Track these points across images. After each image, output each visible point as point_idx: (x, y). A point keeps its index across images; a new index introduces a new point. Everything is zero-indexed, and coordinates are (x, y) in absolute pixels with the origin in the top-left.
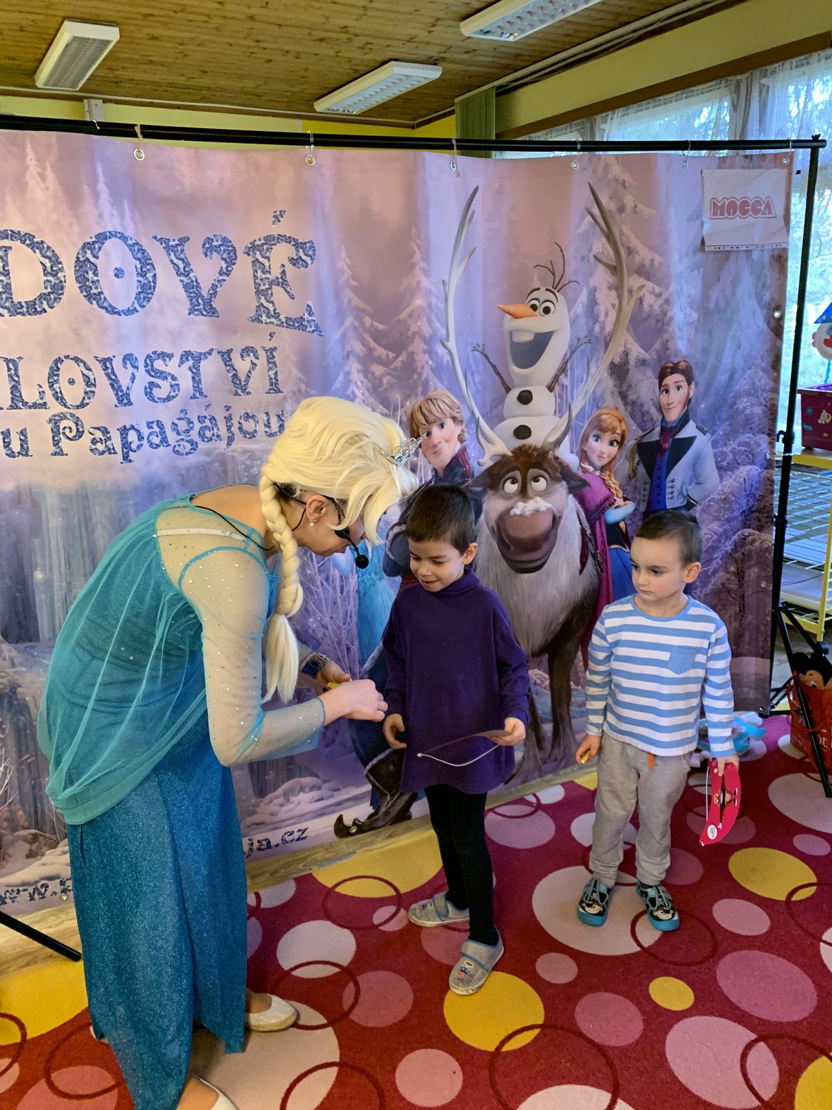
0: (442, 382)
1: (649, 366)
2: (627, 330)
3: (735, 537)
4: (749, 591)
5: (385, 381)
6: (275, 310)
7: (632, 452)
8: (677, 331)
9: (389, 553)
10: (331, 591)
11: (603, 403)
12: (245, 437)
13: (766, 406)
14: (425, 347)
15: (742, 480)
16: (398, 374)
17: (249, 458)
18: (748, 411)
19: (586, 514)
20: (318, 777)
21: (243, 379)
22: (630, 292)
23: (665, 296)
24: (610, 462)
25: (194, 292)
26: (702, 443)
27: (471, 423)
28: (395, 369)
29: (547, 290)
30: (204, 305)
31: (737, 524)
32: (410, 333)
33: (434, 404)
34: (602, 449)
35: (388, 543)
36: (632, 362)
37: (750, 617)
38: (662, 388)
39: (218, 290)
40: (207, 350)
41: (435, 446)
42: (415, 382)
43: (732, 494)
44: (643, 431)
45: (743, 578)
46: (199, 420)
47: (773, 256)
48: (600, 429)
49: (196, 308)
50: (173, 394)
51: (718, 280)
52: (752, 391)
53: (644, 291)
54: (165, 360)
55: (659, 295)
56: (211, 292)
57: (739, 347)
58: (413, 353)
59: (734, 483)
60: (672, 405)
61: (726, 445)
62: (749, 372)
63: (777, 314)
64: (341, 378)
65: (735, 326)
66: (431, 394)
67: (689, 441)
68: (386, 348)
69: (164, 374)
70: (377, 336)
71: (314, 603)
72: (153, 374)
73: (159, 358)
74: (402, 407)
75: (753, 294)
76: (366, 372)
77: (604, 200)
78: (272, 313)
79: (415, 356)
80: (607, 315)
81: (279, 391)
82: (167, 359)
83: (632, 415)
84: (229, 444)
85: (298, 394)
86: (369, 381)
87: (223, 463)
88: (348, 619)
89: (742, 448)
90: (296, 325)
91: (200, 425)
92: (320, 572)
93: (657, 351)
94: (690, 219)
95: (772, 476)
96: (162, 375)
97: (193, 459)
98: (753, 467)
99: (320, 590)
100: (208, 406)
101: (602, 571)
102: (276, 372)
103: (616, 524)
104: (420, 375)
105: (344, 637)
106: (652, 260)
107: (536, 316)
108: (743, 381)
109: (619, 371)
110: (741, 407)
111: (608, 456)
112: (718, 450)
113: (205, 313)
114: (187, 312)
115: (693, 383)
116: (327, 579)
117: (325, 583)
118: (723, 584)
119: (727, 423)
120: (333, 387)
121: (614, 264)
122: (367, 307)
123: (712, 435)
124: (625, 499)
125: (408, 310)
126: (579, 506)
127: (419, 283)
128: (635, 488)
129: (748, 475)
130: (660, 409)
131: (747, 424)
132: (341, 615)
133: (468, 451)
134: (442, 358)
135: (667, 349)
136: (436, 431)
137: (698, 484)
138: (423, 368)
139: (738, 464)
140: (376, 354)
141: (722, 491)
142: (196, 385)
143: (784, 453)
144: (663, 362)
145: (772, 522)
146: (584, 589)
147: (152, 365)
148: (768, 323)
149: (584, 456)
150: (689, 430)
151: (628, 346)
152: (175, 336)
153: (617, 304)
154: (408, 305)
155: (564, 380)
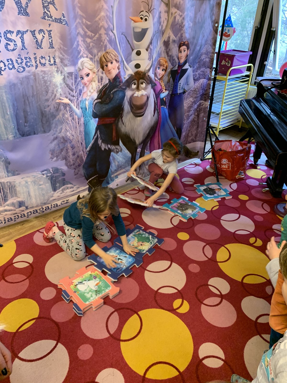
0: (112, 46)
1: (176, 43)
2: (170, 28)
3: (198, 103)
4: (200, 121)
5: (91, 44)
6: (50, 15)
7: (169, 74)
8: (186, 30)
9: (94, 110)
10: (75, 123)
11: (161, 55)
12: (42, 65)
13: (210, 58)
14: (105, 32)
15: (201, 84)
16: (95, 42)
17: (44, 74)
18: (204, 60)
19: (155, 95)
20: (72, 184)
21: (40, 43)
22: (172, 14)
23: (182, 17)
24: (162, 77)
25: (19, 5)
26: (190, 71)
27: (122, 62)
28: (94, 40)
29: (146, 12)
30: (24, 11)
31: (199, 99)
32: (100, 26)
33: (109, 54)
34: (160, 72)
35: (93, 106)
36: (171, 41)
37: (200, 129)
38: (179, 51)
39: (29, 4)
40: (26, 30)
41: (109, 71)
42: (102, 46)
43: (197, 88)
44: (173, 66)
45: (199, 117)
46: (25, 59)
47: (217, 3)
48: (160, 65)
49: (21, 12)
50: (15, 48)
51: (200, 11)
52: (206, 53)
53: (176, 14)
54: (11, 34)
55: (181, 16)
56: (26, 5)
57: (204, 36)
58: (101, 34)
59: (198, 85)
60: (182, 57)
61: (197, 71)
62: (206, 46)
63: (216, 25)
64: (76, 43)
65: (203, 29)
66: (108, 50)
67: (186, 70)
68: (91, 32)
69: (11, 40)
70: (88, 27)
71: (69, 127)
72: (7, 39)
73: (8, 33)
74: (97, 55)
75: (210, 17)
76: (84, 41)
78: (49, 16)
79: (102, 35)
80: (164, 22)
81: (53, 48)
82: (12, 33)
83: (170, 60)
84: (36, 68)
85: (60, 49)
86: (85, 44)
87: (35, 76)
88: (81, 133)
89: (202, 73)
90: (59, 21)
91: (26, 61)
92: (70, 116)
93: (179, 37)
95: (210, 83)
96: (10, 40)
97: (24, 74)
98: (205, 80)
99: (71, 123)
100: (28, 53)
101: (159, 115)
102: (52, 40)
103: (163, 98)
104: (103, 43)
105: (80, 139)
106: (180, 2)
107: (142, 22)
108: (204, 49)
109: (166, 44)
110: (202, 58)
111: (162, 75)
112: (194, 73)
113: (24, 14)
114: (17, 14)
115: (189, 49)
116: (73, 119)
117: (72, 120)
118: (193, 119)
119: (198, 64)
120: (73, 47)
121: (167, 3)
122: (84, 15)
123: (193, 68)
124: (166, 90)
125: (99, 17)
126: (154, 93)
127: (102, 6)
128: (169, 86)
129: (203, 82)
130: (178, 58)
132: (79, 132)
133: (121, 73)
134: (112, 36)
135: (182, 36)
136: (109, 64)
137: (187, 85)
138: (104, 40)
139: (200, 78)
140: (87, 34)
141: (194, 87)
142: (23, 44)
143: (215, 75)
144: (180, 41)
145: (209, 98)
146: (154, 121)
147: (7, 36)
148: (213, 28)
149: (155, 75)
150: (187, 66)
151: (170, 35)
152: (14, 24)
153: (167, 18)
154: (99, 15)
155: (151, 47)
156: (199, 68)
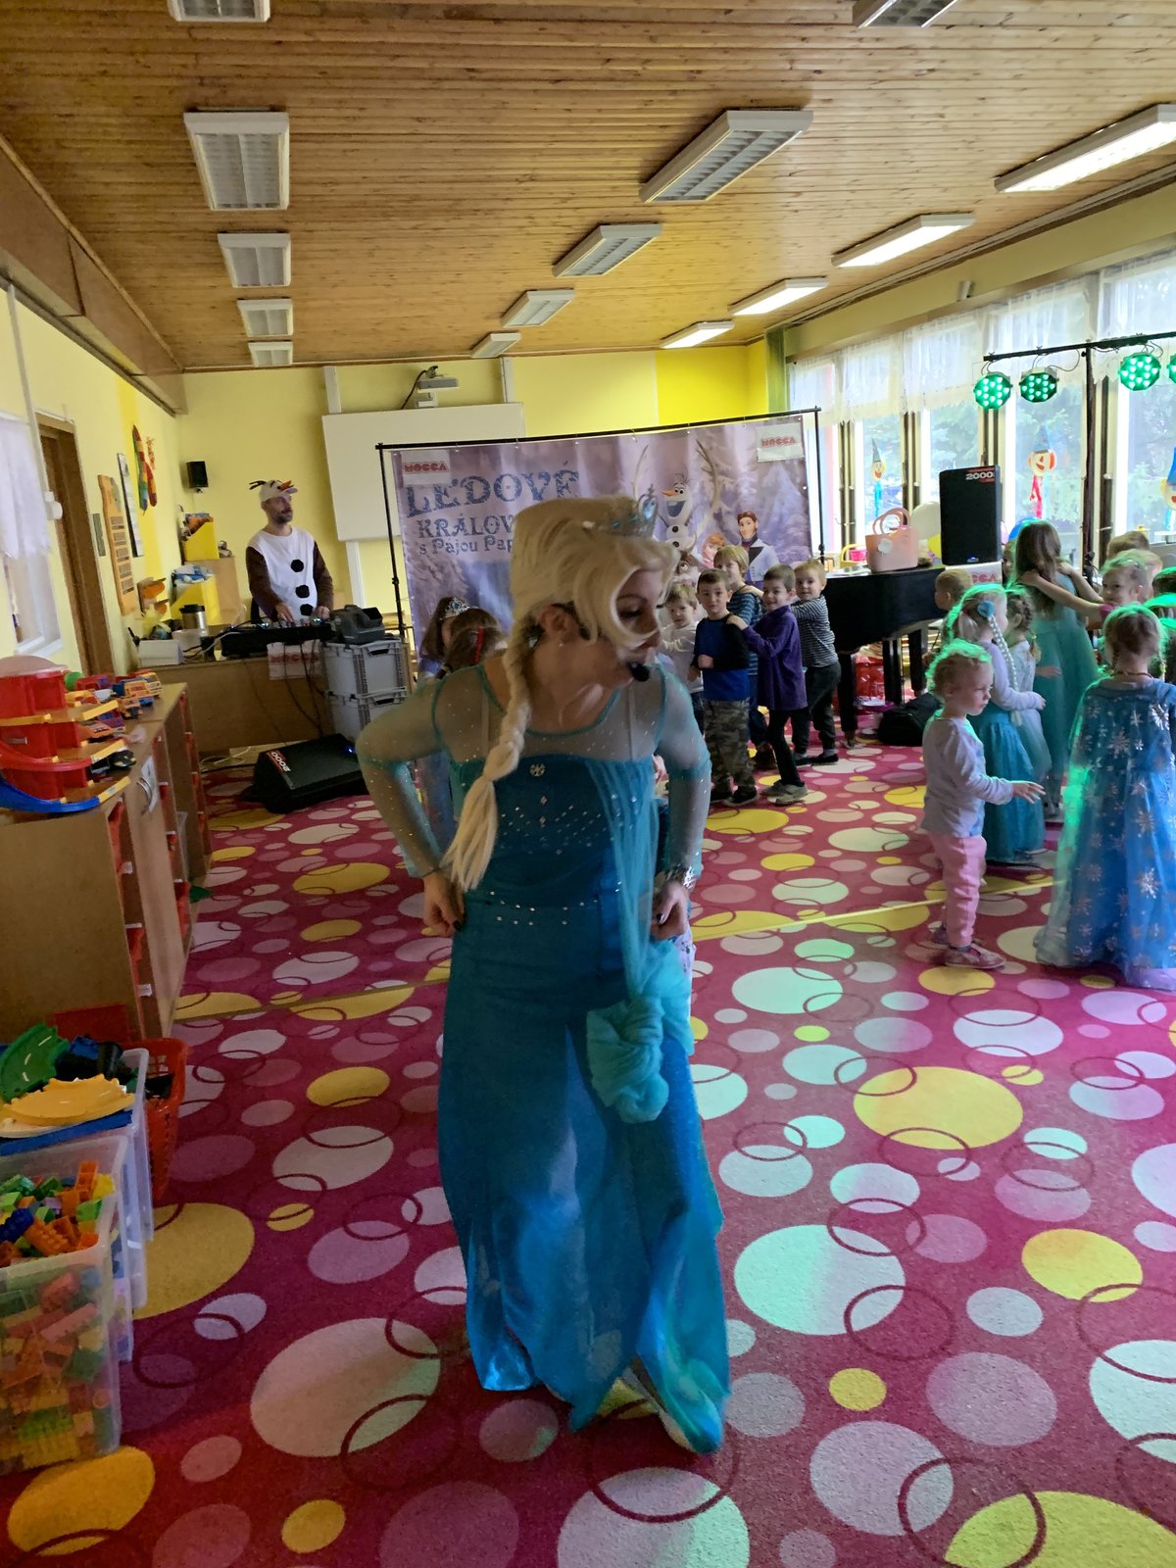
2: (720, 499)
8: (745, 498)
11: (712, 531)
13: (804, 532)
18: (795, 535)
22: (719, 482)
23: (737, 483)
26: (768, 549)
29: (681, 484)
34: (713, 552)
36: (724, 513)
38: (740, 524)
44: (733, 544)
48: (710, 542)
51: (767, 475)
53: (725, 481)
55: (734, 483)
60: (747, 531)
63: (805, 488)
67: (759, 550)
75: (789, 479)
77: (704, 445)
80: (709, 493)
94: (750, 449)
106: (729, 469)
107: (676, 494)
109: (718, 517)
110: (788, 533)
115: (757, 521)
119: (782, 541)
121: (711, 471)
130: (740, 533)
131: (795, 541)
144: (739, 512)
150: (758, 544)
151: (721, 506)
153: (713, 488)
155: (692, 521)
156: (785, 547)
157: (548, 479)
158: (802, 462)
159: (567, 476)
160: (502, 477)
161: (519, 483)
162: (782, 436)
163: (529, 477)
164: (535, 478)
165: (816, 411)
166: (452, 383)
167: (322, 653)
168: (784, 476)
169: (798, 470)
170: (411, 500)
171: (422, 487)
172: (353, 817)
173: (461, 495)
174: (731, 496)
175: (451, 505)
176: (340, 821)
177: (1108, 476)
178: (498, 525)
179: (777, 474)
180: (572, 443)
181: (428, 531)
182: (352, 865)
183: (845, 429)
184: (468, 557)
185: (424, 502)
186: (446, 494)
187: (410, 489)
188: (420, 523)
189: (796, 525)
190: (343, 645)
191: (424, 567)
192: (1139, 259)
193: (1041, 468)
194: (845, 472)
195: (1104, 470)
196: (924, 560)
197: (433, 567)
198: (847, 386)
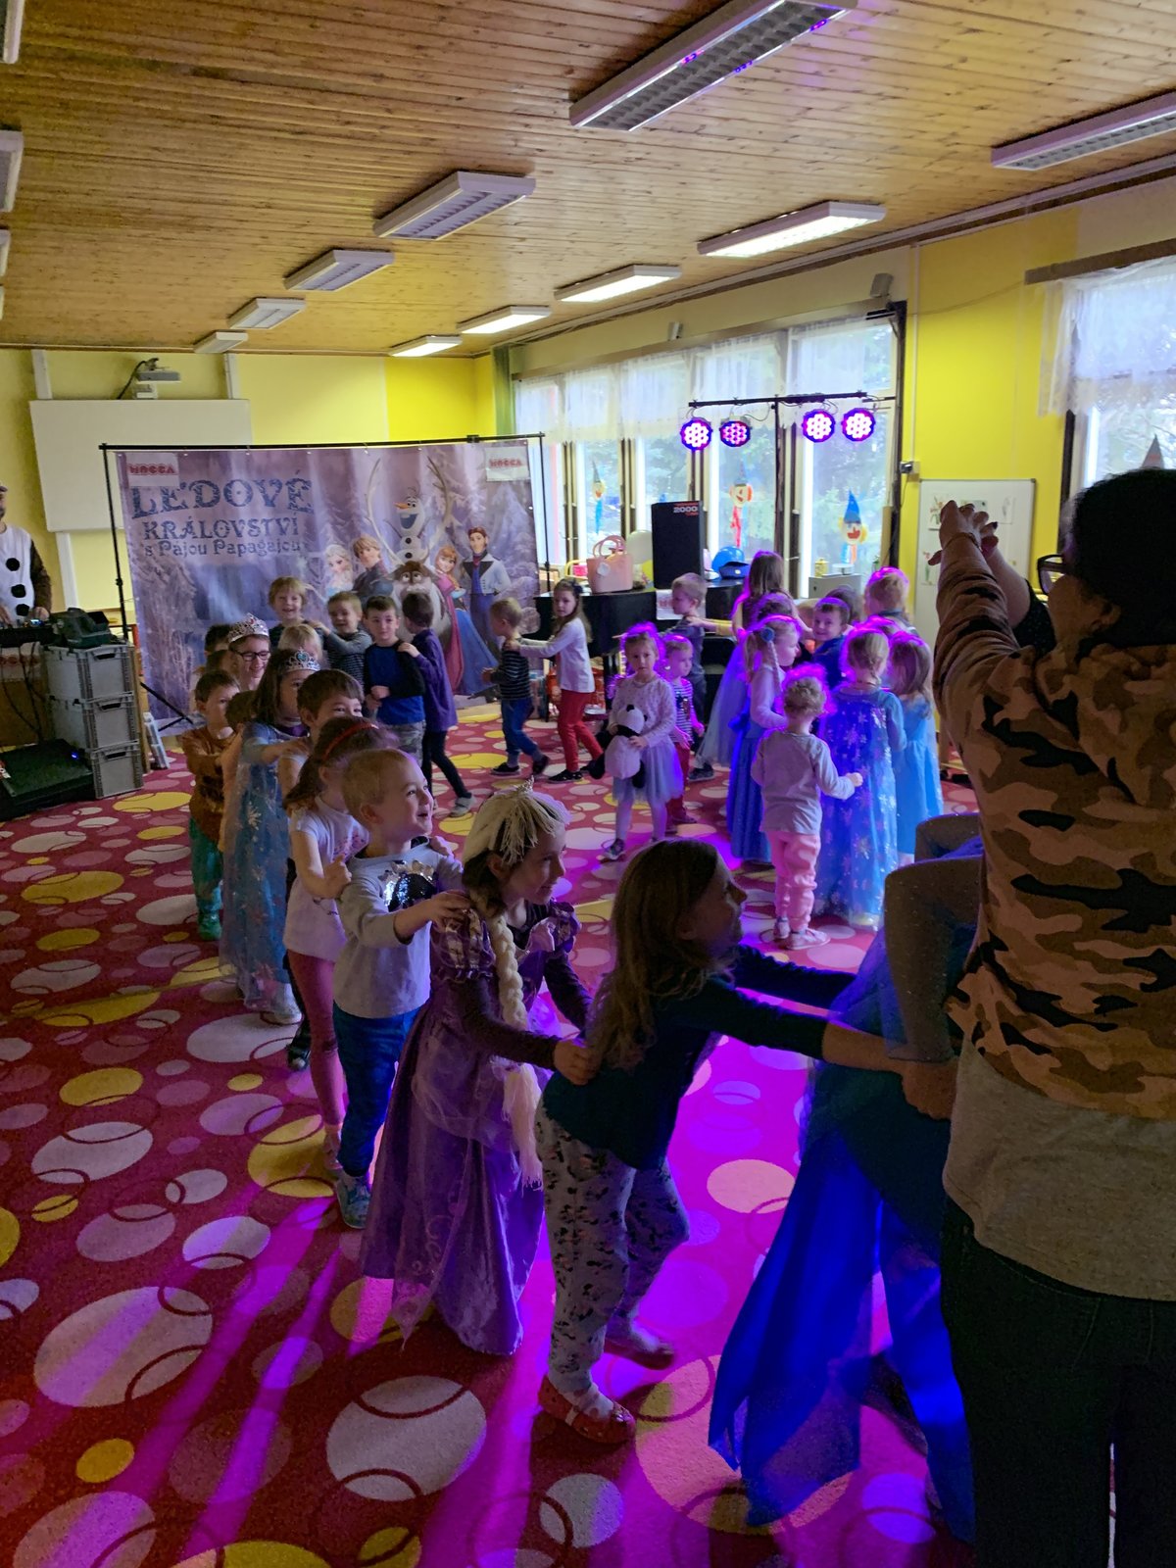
2: (451, 514)
7: (461, 567)
13: (531, 549)
17: (288, 559)
18: (521, 551)
19: (442, 593)
21: (284, 529)
22: (450, 498)
23: (467, 500)
24: (450, 570)
25: (267, 499)
26: (497, 564)
28: (345, 528)
29: (413, 497)
30: (270, 503)
33: (363, 541)
34: (445, 564)
36: (455, 527)
38: (472, 539)
39: (276, 498)
40: (271, 519)
41: (365, 558)
44: (464, 557)
47: (525, 484)
48: (444, 555)
50: (258, 534)
51: (495, 495)
53: (456, 498)
55: (464, 500)
56: (273, 498)
57: (511, 522)
60: (478, 547)
62: (519, 533)
63: (530, 508)
66: (362, 537)
67: (489, 564)
68: (342, 519)
69: (255, 527)
70: (338, 514)
76: (334, 528)
77: (435, 461)
78: (295, 506)
80: (441, 508)
81: (298, 534)
84: (279, 553)
85: (305, 536)
87: (277, 560)
89: (521, 568)
91: (268, 546)
94: (479, 468)
98: (528, 577)
101: (452, 619)
102: (297, 528)
103: (456, 598)
106: (459, 486)
107: (410, 508)
108: (518, 537)
109: (450, 531)
110: (517, 549)
111: (448, 567)
113: (270, 506)
114: (264, 506)
115: (487, 537)
119: (511, 556)
120: (320, 534)
121: (442, 487)
122: (333, 504)
124: (459, 587)
125: (350, 504)
126: (438, 589)
128: (465, 583)
129: (524, 581)
130: (471, 547)
131: (523, 557)
136: (365, 552)
137: (499, 583)
139: (521, 575)
140: (337, 521)
142: (267, 531)
144: (470, 528)
146: (444, 627)
147: (251, 524)
148: (527, 511)
149: (437, 567)
150: (489, 558)
151: (453, 520)
152: (260, 514)
153: (445, 503)
155: (425, 534)
156: (515, 561)
157: (280, 488)
158: (528, 484)
159: (298, 486)
160: (232, 482)
161: (249, 489)
162: (509, 458)
163: (261, 484)
164: (266, 485)
165: (541, 436)
166: (174, 376)
167: (43, 657)
168: (511, 495)
169: (524, 491)
170: (137, 503)
171: (149, 489)
172: (80, 824)
173: (190, 498)
174: (462, 513)
175: (178, 508)
176: (66, 828)
177: (796, 511)
178: (228, 529)
179: (505, 494)
180: (305, 452)
181: (154, 533)
182: (83, 873)
183: (568, 449)
184: (196, 560)
185: (150, 504)
186: (173, 496)
187: (136, 491)
188: (146, 524)
189: (523, 542)
190: (67, 649)
191: (149, 568)
192: (820, 322)
193: (740, 499)
194: (569, 489)
195: (792, 506)
196: (637, 583)
197: (159, 569)
198: (569, 408)
